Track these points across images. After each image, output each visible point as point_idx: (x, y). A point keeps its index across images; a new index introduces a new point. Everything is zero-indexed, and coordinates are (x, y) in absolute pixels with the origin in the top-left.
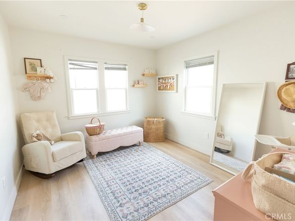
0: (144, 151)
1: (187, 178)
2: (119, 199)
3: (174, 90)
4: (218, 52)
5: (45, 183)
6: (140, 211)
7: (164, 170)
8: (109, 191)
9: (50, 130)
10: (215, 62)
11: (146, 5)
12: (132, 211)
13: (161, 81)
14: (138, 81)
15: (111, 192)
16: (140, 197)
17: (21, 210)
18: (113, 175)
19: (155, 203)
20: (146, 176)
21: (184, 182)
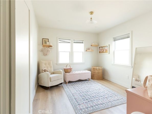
0: (91, 83)
1: (115, 98)
2: (78, 102)
3: (107, 52)
4: (132, 32)
5: (46, 91)
6: (88, 108)
7: (102, 93)
8: (74, 98)
9: (49, 68)
10: (131, 37)
11: (93, 12)
12: (85, 108)
13: (100, 48)
14: (89, 49)
15: (75, 99)
16: (89, 103)
17: (37, 100)
18: (76, 91)
19: (97, 106)
20: (92, 94)
21: (113, 99)
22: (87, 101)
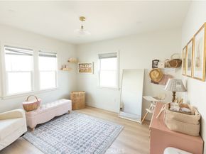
0: (74, 117)
3: (91, 72)
7: (94, 127)
10: (118, 57)
11: (85, 18)
13: (81, 66)
14: (65, 66)
16: (86, 150)
19: (98, 150)
20: (84, 134)
21: (109, 131)
22: (82, 149)
